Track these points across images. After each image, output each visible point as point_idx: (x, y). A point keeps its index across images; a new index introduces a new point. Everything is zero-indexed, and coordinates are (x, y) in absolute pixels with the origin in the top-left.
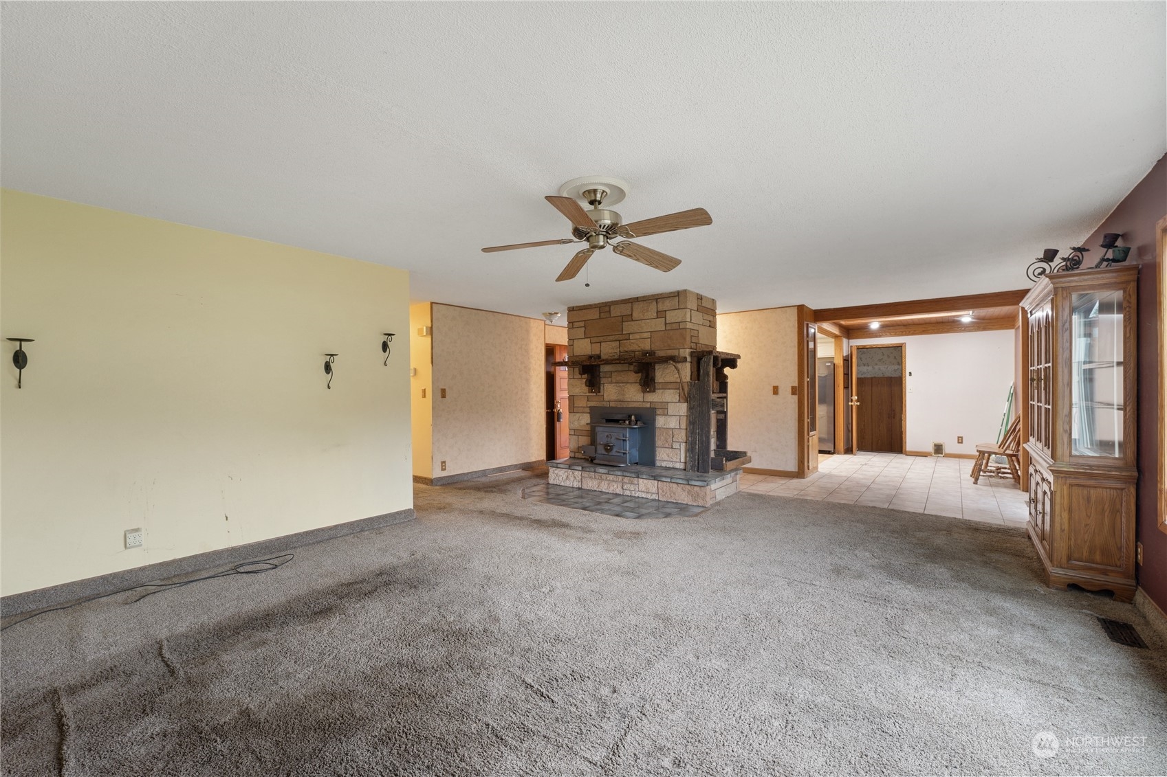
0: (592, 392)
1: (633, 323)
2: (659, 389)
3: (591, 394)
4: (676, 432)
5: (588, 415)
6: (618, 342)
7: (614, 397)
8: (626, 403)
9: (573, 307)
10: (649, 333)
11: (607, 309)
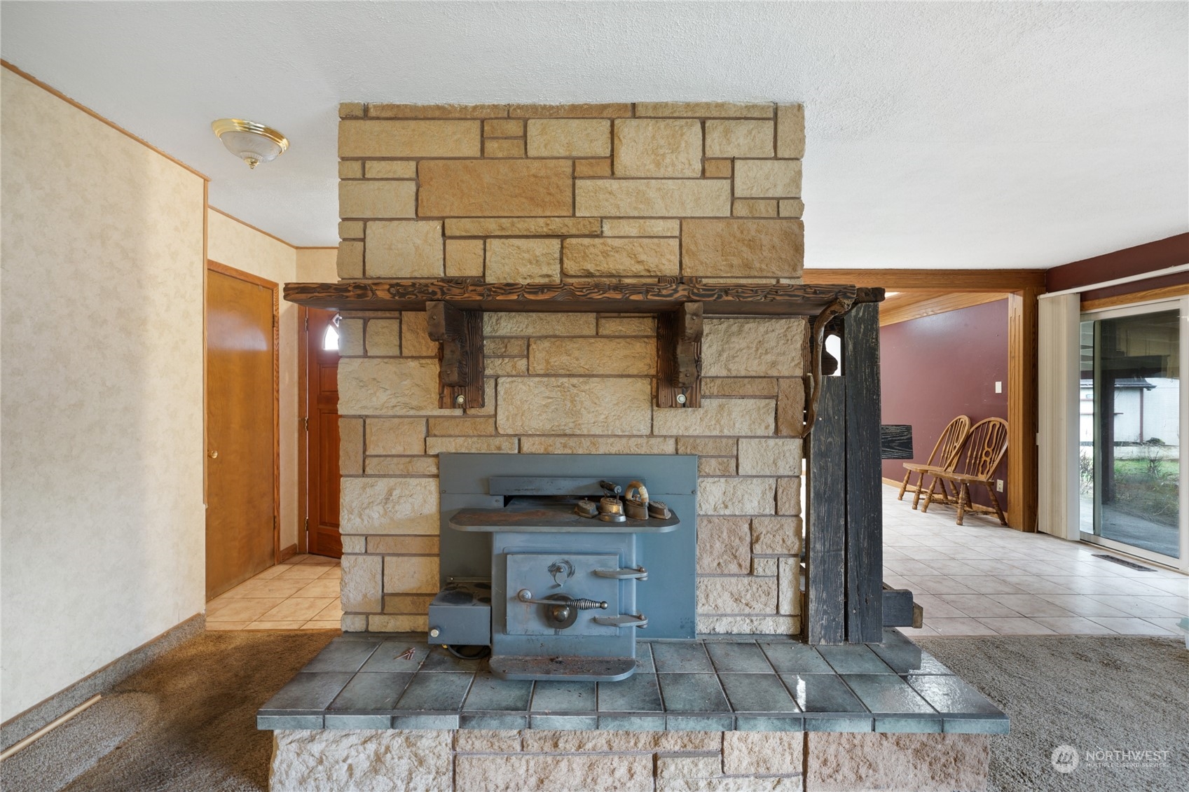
0: (454, 405)
1: (614, 185)
2: (710, 397)
3: (446, 412)
4: (762, 527)
5: (432, 485)
6: (556, 243)
7: (537, 422)
8: (586, 443)
9: (366, 109)
10: (676, 224)
11: (513, 128)
